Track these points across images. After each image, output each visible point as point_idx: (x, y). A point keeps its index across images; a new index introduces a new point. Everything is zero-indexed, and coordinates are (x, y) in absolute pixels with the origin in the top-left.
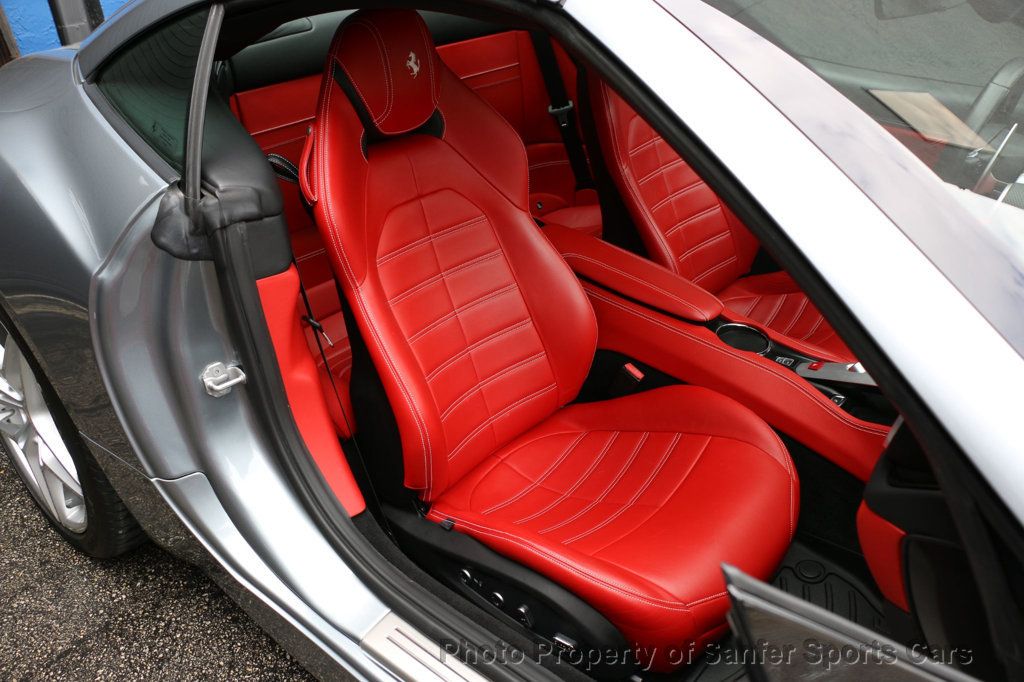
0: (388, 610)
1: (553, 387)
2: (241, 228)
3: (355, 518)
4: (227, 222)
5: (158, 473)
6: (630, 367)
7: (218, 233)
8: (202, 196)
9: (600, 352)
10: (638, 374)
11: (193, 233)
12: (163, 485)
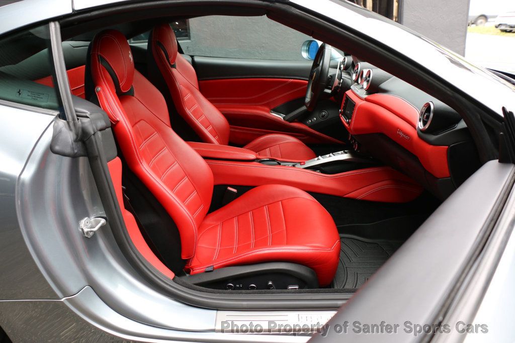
0: (215, 312)
1: (202, 207)
2: (99, 133)
3: (173, 279)
4: (96, 131)
5: (65, 294)
6: (229, 188)
7: (93, 137)
8: (78, 119)
9: (215, 186)
10: (235, 190)
11: (76, 141)
12: (69, 300)
